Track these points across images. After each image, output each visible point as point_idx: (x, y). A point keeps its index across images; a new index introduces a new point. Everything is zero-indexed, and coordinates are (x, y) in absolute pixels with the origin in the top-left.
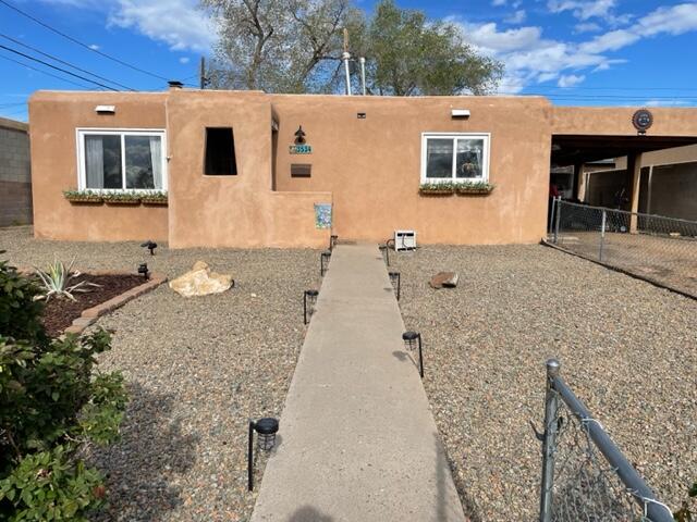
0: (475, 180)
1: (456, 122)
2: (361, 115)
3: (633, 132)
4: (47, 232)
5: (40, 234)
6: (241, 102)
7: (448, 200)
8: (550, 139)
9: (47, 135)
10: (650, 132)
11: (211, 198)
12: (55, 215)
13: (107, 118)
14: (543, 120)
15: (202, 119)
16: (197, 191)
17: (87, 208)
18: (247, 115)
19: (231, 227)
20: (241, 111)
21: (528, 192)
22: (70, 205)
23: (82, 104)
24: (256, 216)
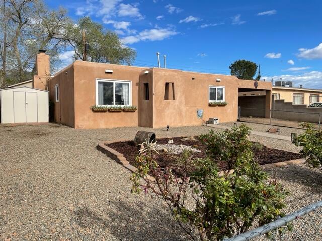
0: (222, 101)
1: (217, 83)
2: (193, 79)
3: (254, 88)
4: (81, 125)
5: (78, 126)
6: (176, 74)
7: (216, 108)
8: (238, 89)
9: (83, 81)
10: (258, 88)
11: (167, 108)
12: (85, 117)
13: (109, 75)
14: (236, 83)
15: (165, 79)
16: (163, 106)
17: (99, 114)
18: (178, 78)
19: (173, 119)
20: (177, 77)
21: (234, 106)
22: (92, 113)
23: (99, 68)
24: (180, 114)
